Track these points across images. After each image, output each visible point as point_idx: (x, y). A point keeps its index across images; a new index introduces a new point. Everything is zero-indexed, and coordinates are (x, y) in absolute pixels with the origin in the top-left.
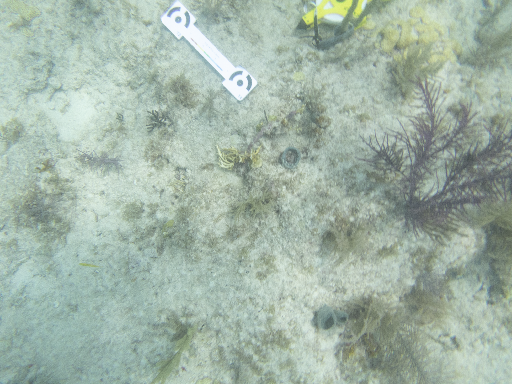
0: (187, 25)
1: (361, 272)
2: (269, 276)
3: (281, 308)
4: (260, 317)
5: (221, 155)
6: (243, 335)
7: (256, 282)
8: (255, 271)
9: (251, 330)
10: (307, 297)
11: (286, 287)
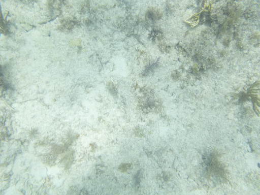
5: (190, 22)
7: (257, 49)
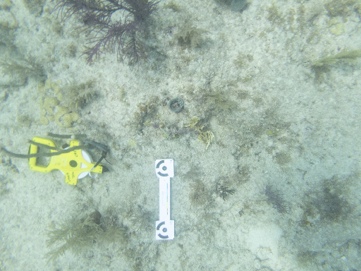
0: (163, 223)
1: (197, 11)
2: (246, 54)
3: (256, 32)
4: (272, 37)
5: (209, 143)
6: (290, 35)
7: (256, 57)
8: (250, 64)
9: (283, 34)
10: (237, 24)
11: (243, 40)
